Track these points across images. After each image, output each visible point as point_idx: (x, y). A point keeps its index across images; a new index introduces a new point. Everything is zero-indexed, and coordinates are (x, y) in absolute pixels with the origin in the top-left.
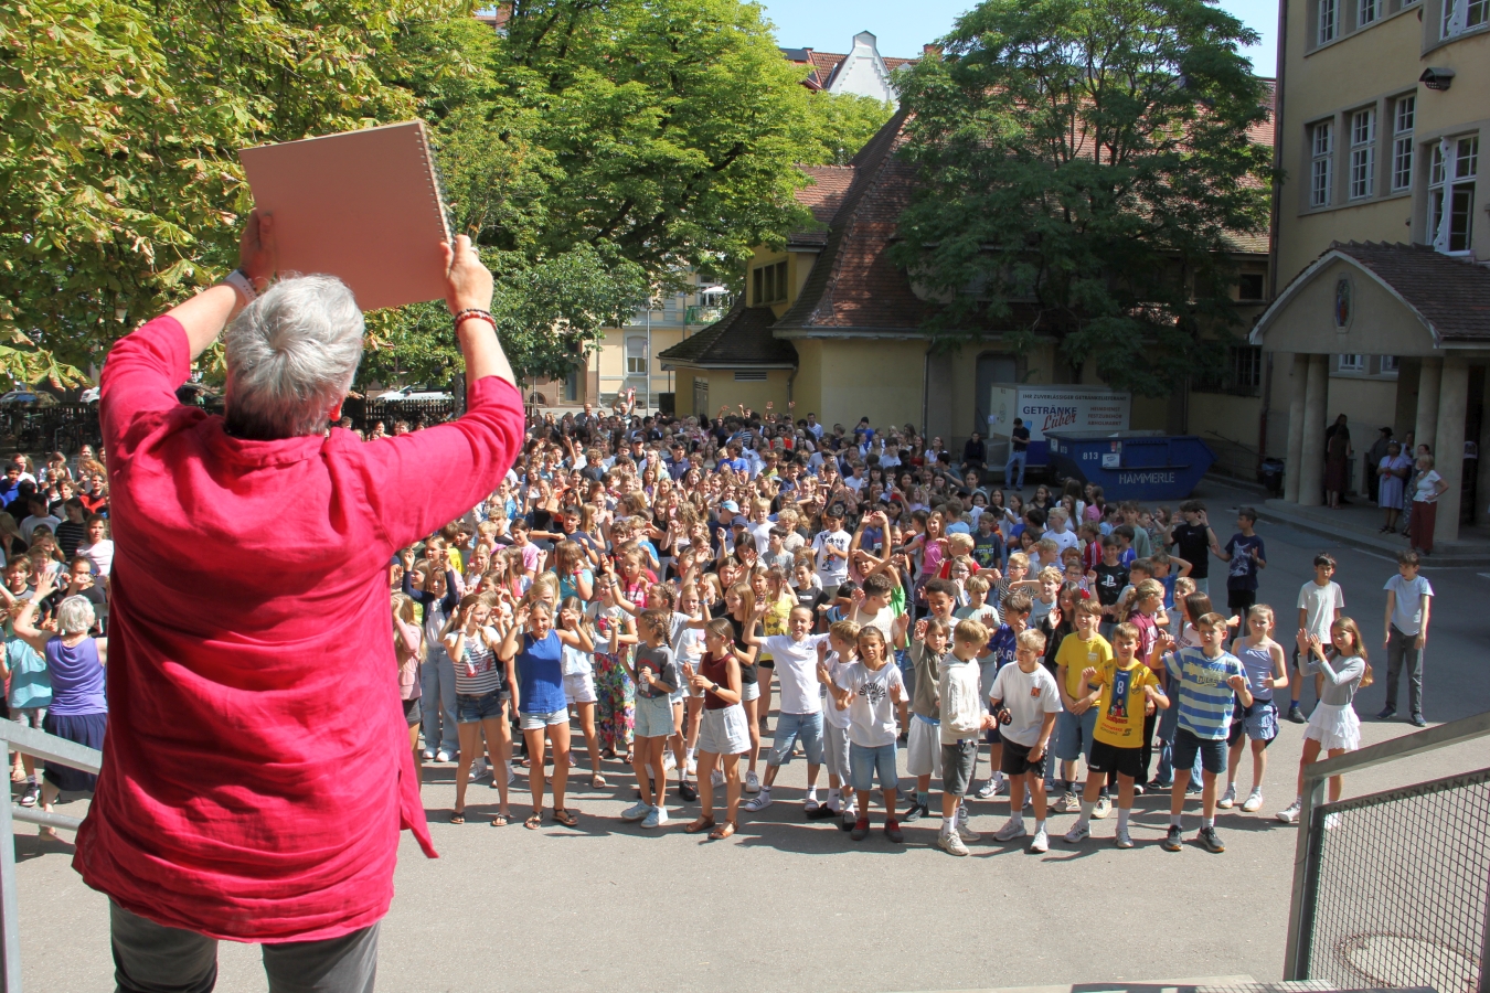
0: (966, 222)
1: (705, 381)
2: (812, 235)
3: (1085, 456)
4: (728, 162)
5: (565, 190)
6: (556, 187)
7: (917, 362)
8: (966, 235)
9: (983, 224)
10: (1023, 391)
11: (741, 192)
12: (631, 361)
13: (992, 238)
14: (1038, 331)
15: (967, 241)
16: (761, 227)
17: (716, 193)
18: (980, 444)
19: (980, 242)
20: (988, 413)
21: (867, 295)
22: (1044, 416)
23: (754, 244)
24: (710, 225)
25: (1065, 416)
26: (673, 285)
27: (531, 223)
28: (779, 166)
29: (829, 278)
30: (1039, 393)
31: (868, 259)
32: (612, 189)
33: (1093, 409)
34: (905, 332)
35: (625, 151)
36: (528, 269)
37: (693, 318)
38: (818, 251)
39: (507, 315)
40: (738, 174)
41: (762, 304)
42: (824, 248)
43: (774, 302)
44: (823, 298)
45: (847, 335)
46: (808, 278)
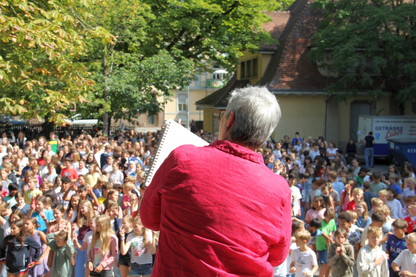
0: (348, 37)
2: (271, 45)
3: (409, 151)
4: (231, 10)
5: (154, 24)
6: (150, 22)
7: (321, 106)
8: (348, 44)
9: (357, 38)
10: (375, 119)
11: (237, 25)
12: (180, 106)
13: (361, 45)
14: (384, 90)
15: (349, 46)
16: (246, 42)
17: (225, 26)
18: (354, 145)
19: (355, 47)
20: (357, 129)
21: (297, 74)
22: (386, 131)
23: (243, 50)
24: (223, 41)
25: (397, 131)
26: (203, 69)
27: (139, 40)
28: (255, 12)
29: (278, 66)
30: (383, 120)
31: (298, 56)
32: (177, 24)
33: (412, 127)
34: (315, 91)
35: (183, 5)
36: (138, 63)
37: (209, 85)
38: (272, 53)
39: (128, 84)
40: (235, 16)
41: (245, 79)
42: (276, 51)
43: (251, 77)
44: (275, 76)
45: (287, 93)
46: (268, 66)
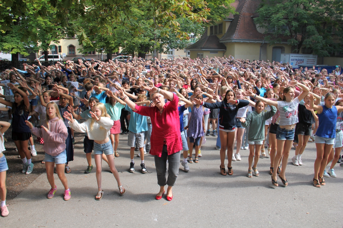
0: (278, 11)
1: (202, 54)
8: (279, 14)
10: (291, 55)
13: (286, 15)
22: (296, 61)
25: (301, 61)
30: (295, 55)
33: (308, 60)
34: (256, 41)
38: (231, 20)
41: (213, 35)
42: (234, 19)
43: (218, 34)
44: (235, 32)
45: (242, 41)
46: (229, 28)
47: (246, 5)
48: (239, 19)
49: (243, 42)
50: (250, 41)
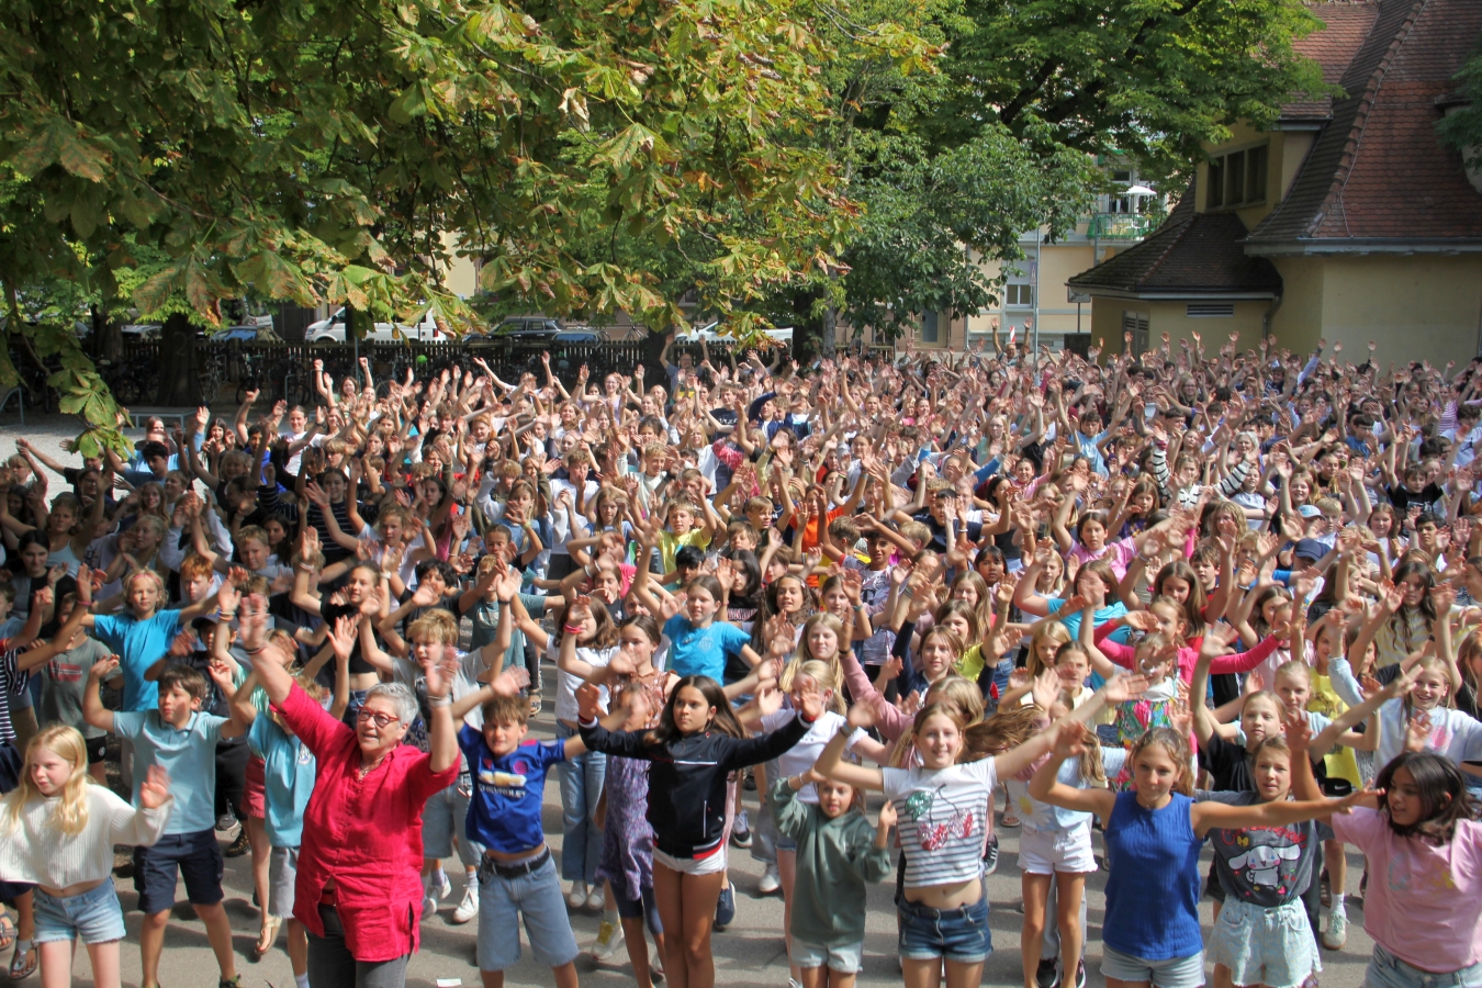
1: (1143, 317)
2: (1313, 106)
12: (1012, 289)
16: (1243, 96)
17: (1175, 49)
23: (1231, 119)
24: (1167, 95)
32: (1034, 46)
36: (925, 162)
37: (1099, 228)
38: (1316, 128)
39: (894, 225)
40: (1209, 19)
41: (1221, 208)
42: (1329, 122)
43: (1242, 205)
44: (1329, 198)
45: (1364, 250)
46: (1301, 169)
47: (1409, 34)
48: (1357, 122)
49: (1371, 253)
50: (1419, 249)
